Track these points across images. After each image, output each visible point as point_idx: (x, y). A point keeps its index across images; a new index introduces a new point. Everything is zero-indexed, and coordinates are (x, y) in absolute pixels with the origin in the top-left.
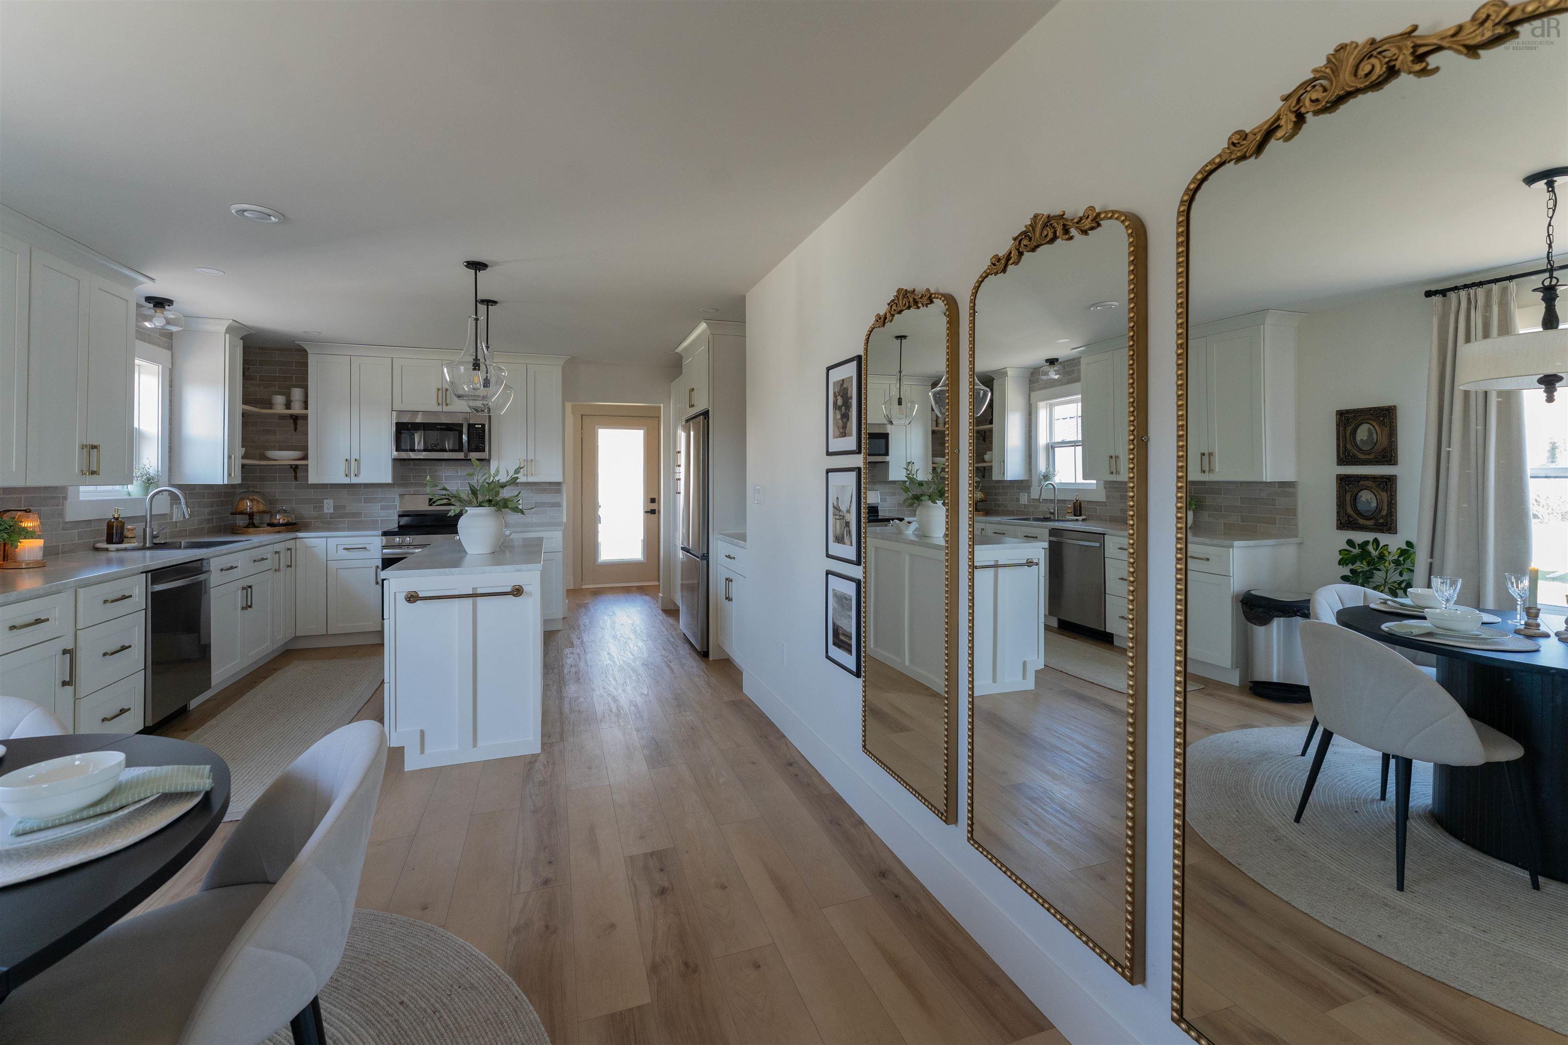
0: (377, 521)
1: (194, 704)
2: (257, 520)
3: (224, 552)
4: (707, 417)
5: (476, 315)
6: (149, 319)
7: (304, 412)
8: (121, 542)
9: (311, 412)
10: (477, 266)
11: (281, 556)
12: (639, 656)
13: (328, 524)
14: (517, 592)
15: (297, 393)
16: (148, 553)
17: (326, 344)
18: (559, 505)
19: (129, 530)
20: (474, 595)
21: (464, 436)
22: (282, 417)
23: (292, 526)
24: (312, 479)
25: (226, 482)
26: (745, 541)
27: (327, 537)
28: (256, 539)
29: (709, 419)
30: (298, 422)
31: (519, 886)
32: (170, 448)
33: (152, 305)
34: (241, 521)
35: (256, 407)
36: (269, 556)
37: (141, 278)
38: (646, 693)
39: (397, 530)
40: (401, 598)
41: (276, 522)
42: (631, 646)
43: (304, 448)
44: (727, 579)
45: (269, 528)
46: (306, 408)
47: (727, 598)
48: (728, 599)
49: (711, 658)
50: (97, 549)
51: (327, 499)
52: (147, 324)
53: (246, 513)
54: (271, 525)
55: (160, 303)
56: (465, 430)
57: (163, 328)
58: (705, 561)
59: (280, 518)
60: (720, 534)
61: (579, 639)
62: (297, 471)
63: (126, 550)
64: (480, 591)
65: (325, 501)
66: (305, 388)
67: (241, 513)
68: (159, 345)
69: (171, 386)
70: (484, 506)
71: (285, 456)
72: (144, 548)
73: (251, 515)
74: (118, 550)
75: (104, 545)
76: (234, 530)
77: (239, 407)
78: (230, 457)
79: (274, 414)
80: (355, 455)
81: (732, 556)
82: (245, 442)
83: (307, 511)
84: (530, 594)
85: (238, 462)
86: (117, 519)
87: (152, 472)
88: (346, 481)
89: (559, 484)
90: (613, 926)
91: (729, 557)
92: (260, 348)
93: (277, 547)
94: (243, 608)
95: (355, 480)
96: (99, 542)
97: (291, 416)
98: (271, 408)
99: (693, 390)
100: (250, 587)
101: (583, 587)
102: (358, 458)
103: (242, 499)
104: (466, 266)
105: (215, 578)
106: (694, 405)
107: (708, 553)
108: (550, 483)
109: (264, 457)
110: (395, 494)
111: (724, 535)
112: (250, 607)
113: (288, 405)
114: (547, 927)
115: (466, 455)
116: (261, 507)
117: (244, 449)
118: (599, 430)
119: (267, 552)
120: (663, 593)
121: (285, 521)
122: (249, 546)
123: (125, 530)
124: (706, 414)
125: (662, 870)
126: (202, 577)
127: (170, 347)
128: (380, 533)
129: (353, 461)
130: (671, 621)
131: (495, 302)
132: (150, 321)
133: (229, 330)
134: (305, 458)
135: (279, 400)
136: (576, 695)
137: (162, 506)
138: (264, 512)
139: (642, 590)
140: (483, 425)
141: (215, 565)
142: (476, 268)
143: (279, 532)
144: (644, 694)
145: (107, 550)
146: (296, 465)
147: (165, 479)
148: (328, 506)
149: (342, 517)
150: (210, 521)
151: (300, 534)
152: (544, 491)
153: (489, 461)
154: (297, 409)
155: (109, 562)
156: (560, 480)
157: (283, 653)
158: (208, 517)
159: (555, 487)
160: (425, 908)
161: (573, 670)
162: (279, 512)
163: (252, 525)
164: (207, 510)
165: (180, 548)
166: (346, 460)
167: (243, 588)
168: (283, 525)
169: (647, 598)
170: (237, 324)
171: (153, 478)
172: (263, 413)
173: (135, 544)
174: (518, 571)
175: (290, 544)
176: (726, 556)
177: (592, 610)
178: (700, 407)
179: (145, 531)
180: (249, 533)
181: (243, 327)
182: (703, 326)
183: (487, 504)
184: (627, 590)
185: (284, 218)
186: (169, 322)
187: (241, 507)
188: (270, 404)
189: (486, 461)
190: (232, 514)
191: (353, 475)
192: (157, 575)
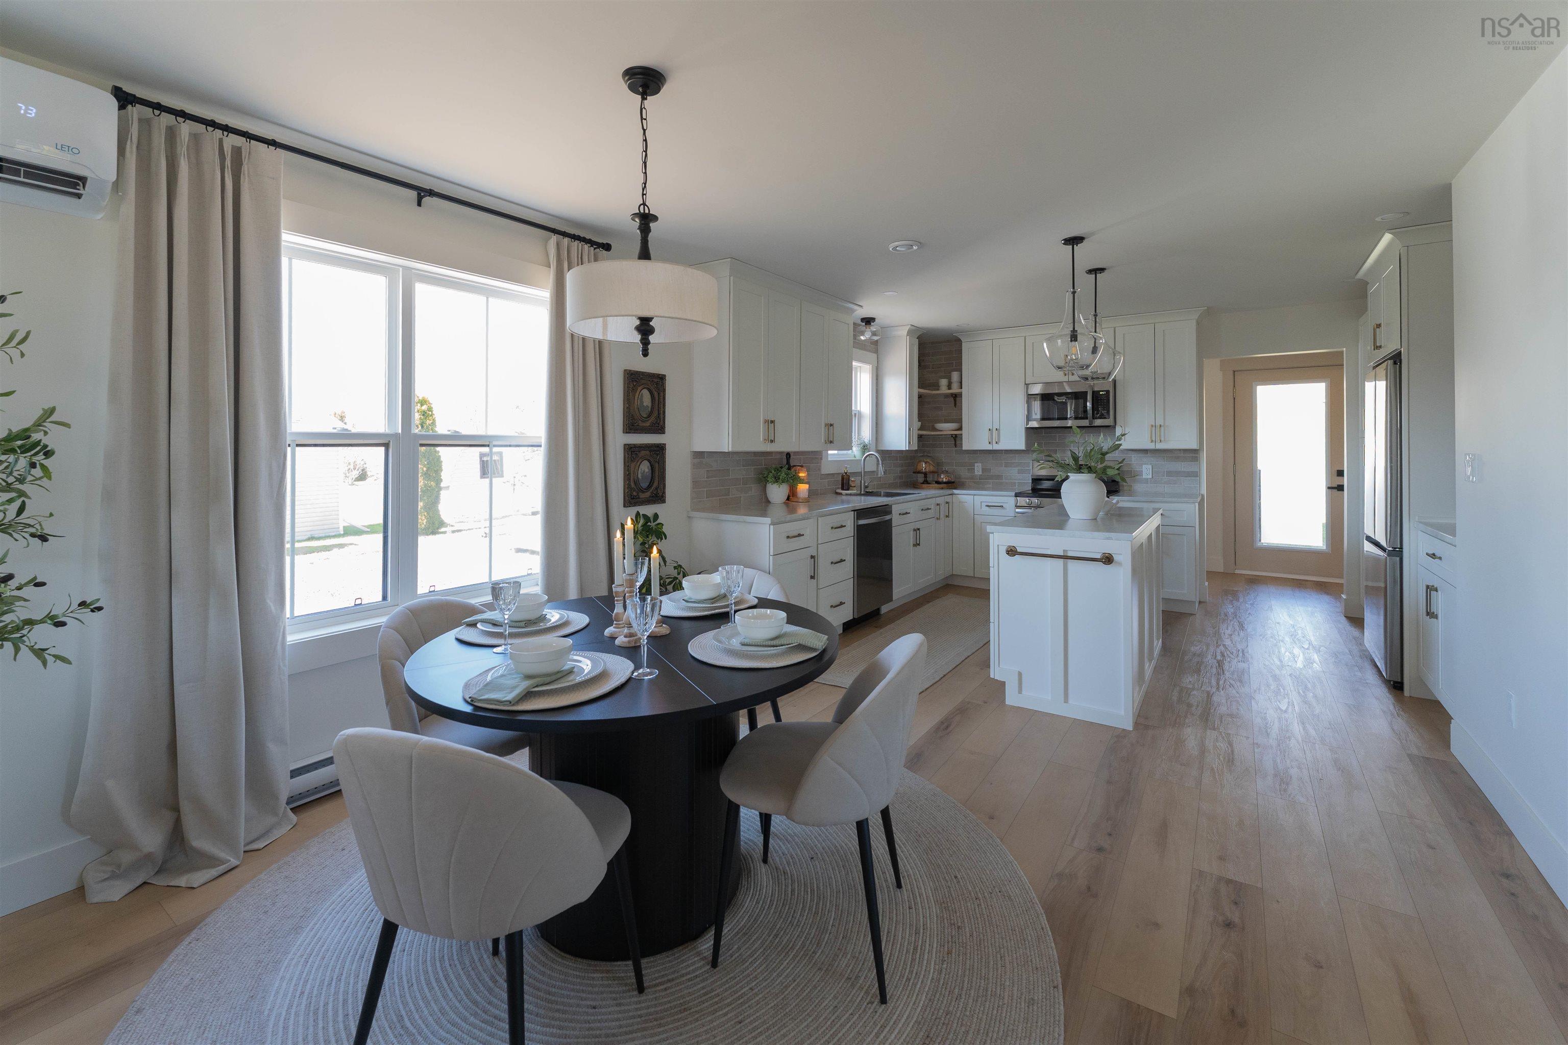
0: (1015, 483)
1: (884, 609)
2: (930, 479)
3: (902, 501)
4: (1398, 361)
5: (1074, 288)
6: (863, 333)
7: (959, 391)
8: (848, 490)
9: (964, 391)
10: (1074, 241)
11: (942, 508)
12: (1290, 664)
13: (978, 484)
14: (1108, 559)
15: (955, 376)
16: (863, 498)
17: (974, 332)
18: (1196, 475)
19: (852, 481)
20: (1065, 557)
21: (1088, 403)
22: (946, 396)
23: (952, 484)
24: (965, 447)
25: (907, 449)
26: (1454, 535)
27: (975, 495)
28: (923, 493)
29: (1401, 363)
30: (956, 398)
31: (1073, 839)
32: (877, 423)
33: (864, 324)
34: (921, 478)
35: (929, 390)
36: (932, 507)
37: (856, 307)
38: (1284, 708)
39: (1030, 492)
40: (1003, 550)
41: (940, 480)
42: (1283, 650)
43: (960, 421)
44: (1428, 587)
45: (936, 485)
46: (961, 388)
47: (1428, 614)
48: (1431, 614)
49: (1407, 692)
50: (837, 493)
51: (977, 462)
52: (862, 338)
53: (922, 473)
54: (938, 482)
55: (868, 321)
56: (1089, 397)
57: (870, 339)
58: (1398, 559)
59: (944, 478)
60: (1421, 522)
61: (1214, 628)
62: (956, 439)
63: (850, 495)
64: (1070, 554)
65: (976, 465)
66: (960, 370)
67: (919, 472)
68: (871, 352)
69: (877, 379)
70: (1083, 473)
71: (947, 428)
72: (860, 495)
73: (925, 474)
74: (847, 495)
75: (840, 491)
76: (915, 485)
77: (916, 390)
78: (910, 429)
79: (940, 394)
80: (996, 426)
81: (1438, 554)
82: (921, 416)
83: (963, 473)
84: (1120, 564)
85: (916, 433)
86: (846, 473)
87: (867, 441)
88: (989, 447)
89: (1195, 451)
90: (1157, 925)
91: (1433, 556)
92: (933, 343)
93: (939, 500)
94: (914, 545)
95: (996, 447)
96: (838, 488)
97: (952, 394)
98: (938, 390)
99: (1379, 326)
100: (919, 529)
101: (1237, 572)
102: (998, 428)
103: (920, 461)
104: (1064, 244)
105: (896, 519)
106: (1380, 347)
107: (1401, 548)
108: (1185, 451)
109: (935, 429)
110: (1028, 459)
111: (1426, 524)
112: (919, 545)
113: (949, 387)
114: (1089, 888)
115: (1091, 422)
116: (932, 468)
117: (920, 423)
118: (1258, 387)
119: (931, 503)
120: (1347, 595)
121: (947, 480)
122: (918, 498)
123: (850, 482)
124: (1396, 358)
125: (1236, 903)
126: (887, 517)
127: (876, 351)
128: (1013, 494)
129: (994, 429)
130: (1355, 632)
131: (1102, 270)
132: (863, 335)
133: (910, 333)
134: (960, 429)
135: (944, 382)
136: (1190, 686)
137: (871, 466)
138: (933, 472)
139: (1323, 588)
140: (1108, 392)
141: (896, 509)
142: (1073, 242)
143: (942, 488)
144: (1280, 709)
145: (841, 494)
146: (956, 435)
147: (873, 447)
148: (978, 469)
149: (986, 479)
150: (901, 477)
151: (956, 491)
152: (1177, 459)
153: (1114, 427)
154: (955, 390)
155: (843, 502)
156: (1194, 446)
157: (944, 586)
158: (900, 475)
159: (1192, 454)
160: (992, 818)
161: (1196, 659)
162: (943, 472)
163: (926, 482)
164: (899, 469)
165: (880, 496)
166: (990, 430)
167: (915, 530)
168: (945, 483)
169: (1326, 598)
170: (913, 328)
171: (867, 446)
172: (934, 394)
173: (855, 492)
174: (1108, 539)
175: (948, 499)
176: (1427, 554)
177: (1241, 600)
178: (1391, 346)
179: (861, 482)
180: (922, 488)
181: (918, 329)
182: (1387, 237)
183: (1086, 471)
184: (1299, 585)
185: (921, 245)
186: (874, 334)
187: (919, 468)
188: (936, 386)
189: (1111, 428)
190: (914, 473)
191: (994, 442)
192: (861, 513)
